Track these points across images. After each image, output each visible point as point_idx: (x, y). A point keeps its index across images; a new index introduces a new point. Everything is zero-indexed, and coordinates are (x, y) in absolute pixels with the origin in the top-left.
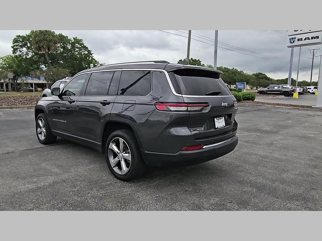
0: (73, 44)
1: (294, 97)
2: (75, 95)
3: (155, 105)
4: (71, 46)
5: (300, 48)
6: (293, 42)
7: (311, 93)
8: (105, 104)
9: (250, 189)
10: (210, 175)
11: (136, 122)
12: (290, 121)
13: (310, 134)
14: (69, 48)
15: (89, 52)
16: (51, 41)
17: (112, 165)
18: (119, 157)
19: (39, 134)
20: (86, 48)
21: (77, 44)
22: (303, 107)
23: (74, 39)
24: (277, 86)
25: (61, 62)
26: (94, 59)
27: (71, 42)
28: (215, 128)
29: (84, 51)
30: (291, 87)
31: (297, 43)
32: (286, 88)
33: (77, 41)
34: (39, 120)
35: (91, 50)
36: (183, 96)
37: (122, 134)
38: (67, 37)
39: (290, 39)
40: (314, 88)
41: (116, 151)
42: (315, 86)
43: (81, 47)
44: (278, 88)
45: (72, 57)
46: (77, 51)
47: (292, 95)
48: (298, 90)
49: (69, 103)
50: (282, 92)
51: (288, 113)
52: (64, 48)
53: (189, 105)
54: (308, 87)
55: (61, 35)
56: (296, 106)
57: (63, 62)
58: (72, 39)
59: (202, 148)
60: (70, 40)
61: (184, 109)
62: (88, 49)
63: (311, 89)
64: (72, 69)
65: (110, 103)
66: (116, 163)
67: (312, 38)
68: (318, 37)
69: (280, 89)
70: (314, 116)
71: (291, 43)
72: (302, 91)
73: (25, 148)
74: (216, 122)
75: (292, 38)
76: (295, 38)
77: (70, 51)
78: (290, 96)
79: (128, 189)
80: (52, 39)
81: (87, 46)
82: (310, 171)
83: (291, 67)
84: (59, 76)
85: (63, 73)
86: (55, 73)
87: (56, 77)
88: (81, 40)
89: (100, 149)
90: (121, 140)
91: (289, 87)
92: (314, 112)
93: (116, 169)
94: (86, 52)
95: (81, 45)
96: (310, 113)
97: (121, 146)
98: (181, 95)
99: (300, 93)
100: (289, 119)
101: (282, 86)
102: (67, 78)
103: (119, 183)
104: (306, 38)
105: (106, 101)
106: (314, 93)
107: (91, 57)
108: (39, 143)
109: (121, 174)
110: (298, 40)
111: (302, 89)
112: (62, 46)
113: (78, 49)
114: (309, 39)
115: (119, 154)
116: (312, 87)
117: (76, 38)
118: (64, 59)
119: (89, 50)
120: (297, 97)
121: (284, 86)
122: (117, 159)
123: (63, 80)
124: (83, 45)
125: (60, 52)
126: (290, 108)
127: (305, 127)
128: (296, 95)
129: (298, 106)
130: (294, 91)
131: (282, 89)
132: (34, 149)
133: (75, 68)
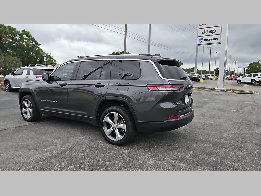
0: (21, 36)
1: (200, 82)
2: (61, 79)
3: (147, 86)
4: (20, 37)
5: (204, 46)
6: (201, 42)
7: (210, 79)
8: (98, 86)
9: (208, 145)
10: (176, 138)
11: (131, 100)
12: (205, 99)
13: (223, 107)
14: (18, 39)
15: (37, 43)
16: (3, 32)
17: (107, 134)
18: (113, 127)
19: (24, 113)
20: (33, 40)
21: (26, 36)
22: (209, 89)
23: (22, 31)
24: (188, 74)
25: (10, 51)
26: (40, 49)
27: (19, 33)
28: (185, 103)
29: (31, 42)
30: (198, 74)
31: (204, 42)
32: (194, 75)
33: (25, 33)
34: (24, 101)
35: (38, 42)
36: (168, 80)
37: (117, 109)
38: (16, 29)
39: (199, 39)
40: (212, 76)
41: (111, 123)
42: (212, 74)
43: (28, 38)
44: (189, 75)
45: (20, 47)
46: (25, 42)
47: (199, 80)
48: (203, 76)
49: (60, 86)
50: (192, 78)
51: (201, 93)
52: (13, 38)
53: (173, 86)
54: (208, 74)
55: (10, 28)
56: (204, 88)
57: (11, 51)
58: (21, 31)
59: (179, 117)
60: (18, 32)
61: (169, 89)
62: (35, 40)
63: (209, 76)
64: (21, 57)
65: (104, 85)
66: (110, 133)
67: (214, 39)
68: (218, 39)
69: (191, 76)
70: (219, 95)
71: (200, 42)
72: (205, 77)
73: (15, 126)
74: (185, 99)
75: (201, 39)
76: (203, 39)
77: (18, 41)
78: (197, 81)
79: (125, 151)
80: (3, 30)
81: (34, 38)
82: (237, 131)
83: (196, 60)
84: (11, 64)
85: (15, 61)
86: (6, 61)
87: (8, 64)
88: (29, 32)
89: (94, 123)
90: (116, 114)
91: (196, 74)
92: (218, 92)
93: (110, 137)
94: (34, 43)
95: (29, 36)
96: (215, 93)
97: (116, 118)
98: (167, 79)
99: (204, 79)
100: (204, 97)
101: (192, 74)
102: (30, 65)
103: (115, 148)
104: (210, 39)
105: (101, 84)
106: (212, 79)
107: (38, 47)
108: (24, 121)
109: (116, 140)
110: (205, 40)
111: (205, 76)
112: (11, 37)
113: (26, 40)
114: (212, 40)
115: (113, 125)
116: (210, 75)
117: (24, 30)
118: (13, 48)
119: (36, 42)
120: (202, 82)
121: (193, 74)
122: (111, 129)
123: (26, 67)
124: (31, 36)
125: (9, 42)
126: (201, 90)
127: (217, 103)
128: (201, 80)
129: (206, 88)
130: (200, 77)
131: (192, 76)
132: (23, 126)
133: (23, 57)
